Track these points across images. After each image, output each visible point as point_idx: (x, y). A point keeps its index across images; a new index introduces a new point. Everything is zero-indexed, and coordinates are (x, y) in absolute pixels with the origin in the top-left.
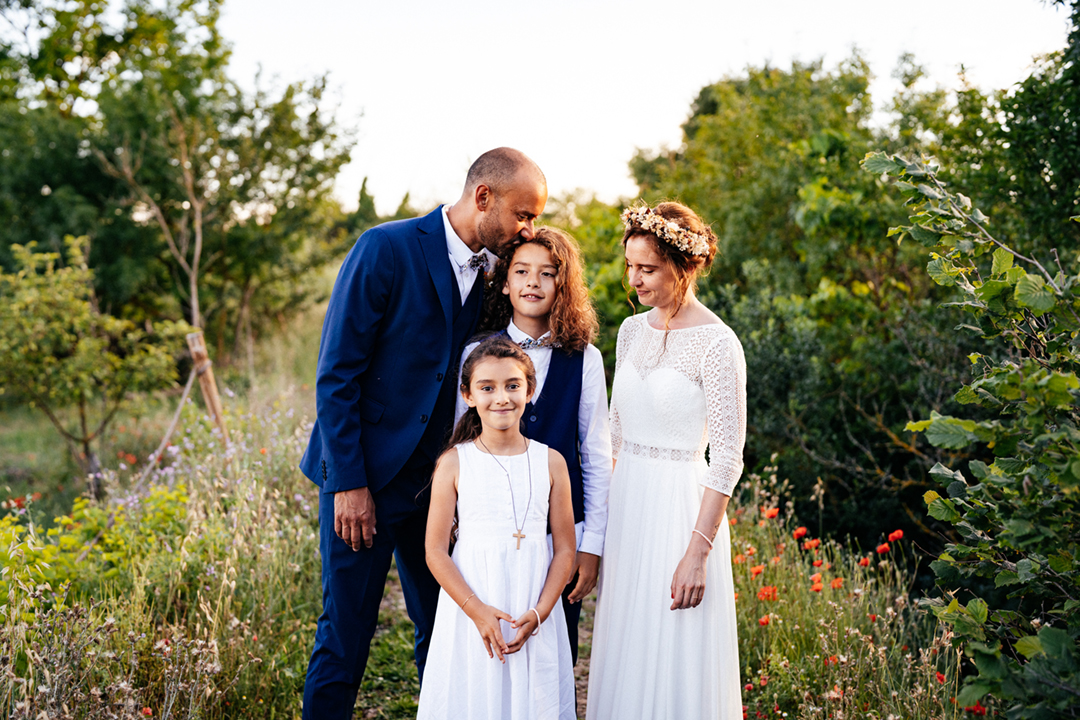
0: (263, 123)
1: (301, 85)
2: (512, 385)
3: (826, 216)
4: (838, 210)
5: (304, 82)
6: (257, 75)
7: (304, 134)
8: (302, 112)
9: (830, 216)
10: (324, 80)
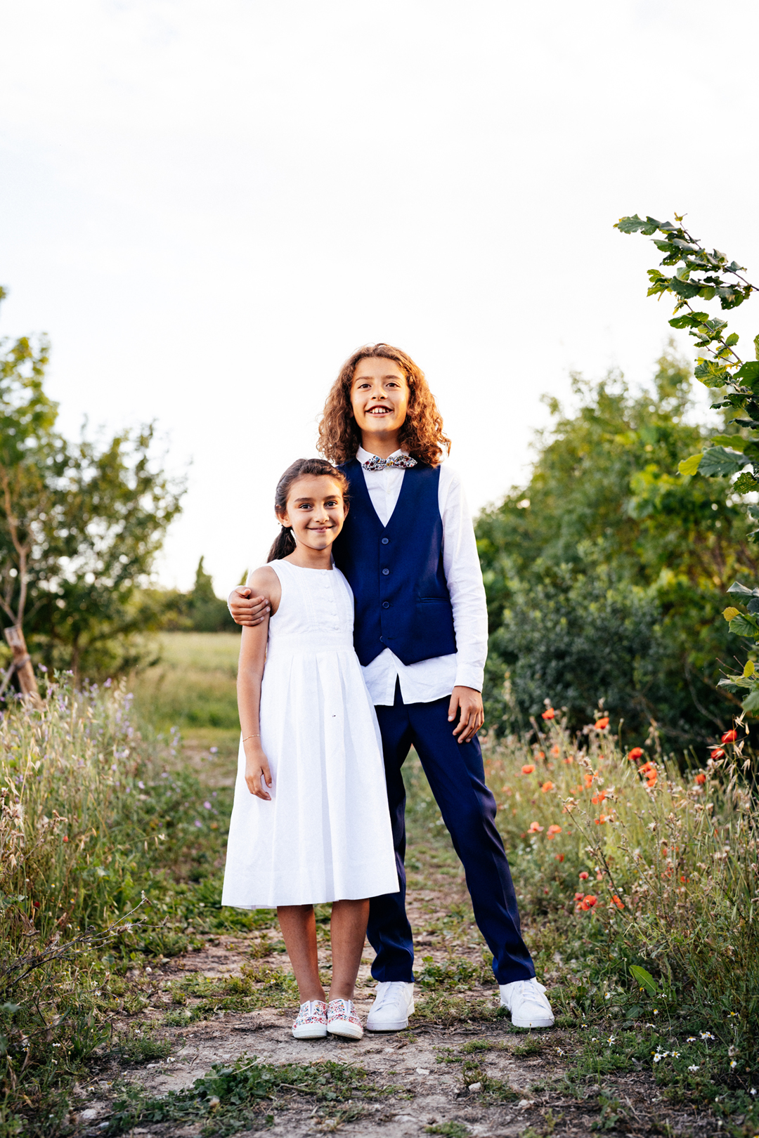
0: (89, 474)
1: (127, 432)
2: (329, 502)
3: (658, 501)
4: (669, 494)
5: (131, 429)
6: (83, 427)
7: (132, 484)
8: (130, 461)
9: (662, 503)
10: (151, 428)
